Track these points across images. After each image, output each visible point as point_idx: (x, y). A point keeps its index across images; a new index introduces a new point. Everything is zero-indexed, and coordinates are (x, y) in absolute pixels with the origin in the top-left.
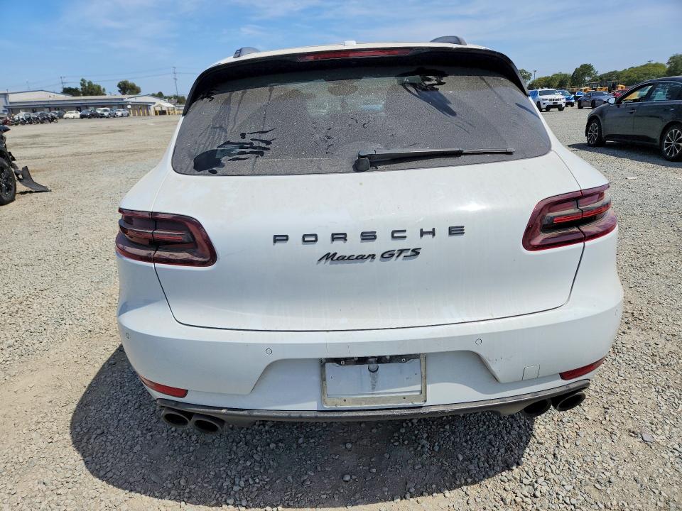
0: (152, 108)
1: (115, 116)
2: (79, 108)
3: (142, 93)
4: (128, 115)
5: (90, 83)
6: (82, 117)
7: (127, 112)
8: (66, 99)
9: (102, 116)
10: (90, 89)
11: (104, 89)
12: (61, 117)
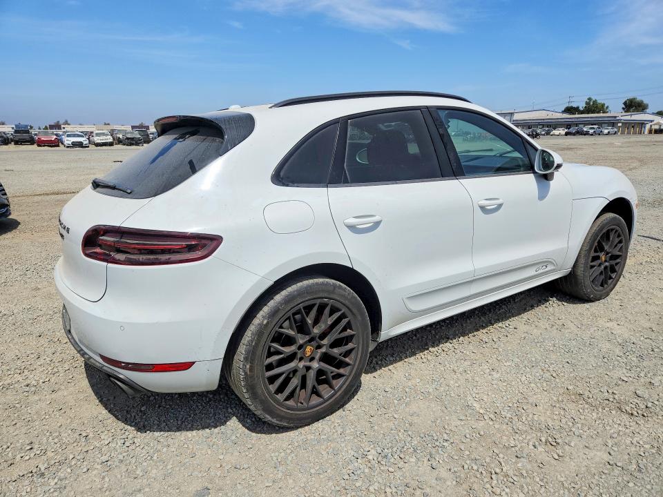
0: (648, 127)
1: (600, 134)
2: (568, 126)
3: (648, 111)
4: (616, 133)
5: (595, 102)
6: (567, 134)
7: (616, 130)
8: (563, 117)
9: (587, 134)
10: (593, 107)
11: (607, 107)
12: (548, 133)
